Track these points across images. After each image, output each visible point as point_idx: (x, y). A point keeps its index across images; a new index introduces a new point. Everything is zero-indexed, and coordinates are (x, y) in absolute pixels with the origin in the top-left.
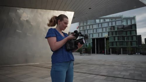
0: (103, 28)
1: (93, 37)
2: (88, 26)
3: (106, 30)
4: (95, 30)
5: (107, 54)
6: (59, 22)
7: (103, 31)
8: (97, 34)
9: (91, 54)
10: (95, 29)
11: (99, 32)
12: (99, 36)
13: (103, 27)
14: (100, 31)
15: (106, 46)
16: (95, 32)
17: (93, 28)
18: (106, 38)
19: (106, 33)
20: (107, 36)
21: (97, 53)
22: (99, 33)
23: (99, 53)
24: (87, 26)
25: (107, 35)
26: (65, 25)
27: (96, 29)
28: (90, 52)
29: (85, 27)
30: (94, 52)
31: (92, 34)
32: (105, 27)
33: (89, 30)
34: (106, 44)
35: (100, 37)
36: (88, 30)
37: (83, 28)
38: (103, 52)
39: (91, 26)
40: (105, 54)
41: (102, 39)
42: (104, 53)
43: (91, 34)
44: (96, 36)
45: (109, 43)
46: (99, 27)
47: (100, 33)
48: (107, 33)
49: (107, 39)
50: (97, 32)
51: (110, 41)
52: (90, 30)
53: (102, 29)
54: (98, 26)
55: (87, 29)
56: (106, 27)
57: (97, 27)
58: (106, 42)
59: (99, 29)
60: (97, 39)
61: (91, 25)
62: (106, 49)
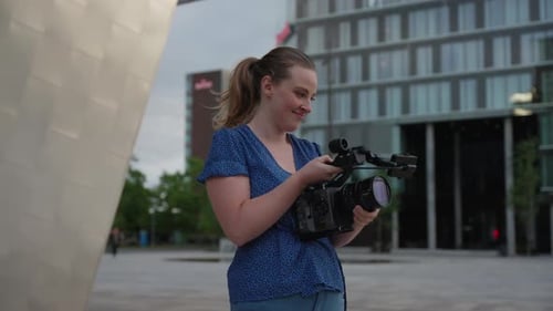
0: (489, 39)
1: (406, 107)
2: (373, 23)
3: (516, 57)
4: (424, 57)
5: (522, 249)
6: (267, 86)
7: (489, 60)
8: (446, 88)
9: (397, 253)
10: (429, 50)
11: (460, 70)
12: (455, 104)
13: (488, 28)
14: (467, 58)
15: (515, 184)
16: (424, 69)
17: (412, 39)
18: (516, 120)
19: (512, 80)
20: (520, 104)
21: (446, 242)
22: (455, 81)
23: (459, 239)
24: (362, 24)
25: (526, 97)
26: (299, 102)
27: (436, 45)
28: (386, 238)
29: (345, 30)
30: (413, 237)
31: (405, 87)
32: (503, 33)
33: (374, 59)
34: (515, 165)
35: (468, 109)
36: (365, 54)
37: (331, 40)
38: (494, 233)
39: (394, 24)
40: (504, 254)
41: (485, 130)
42: (497, 245)
43: (391, 85)
44: (430, 105)
45: (537, 164)
46: (461, 32)
47: (466, 77)
48: (527, 79)
49: (526, 127)
50: (446, 72)
51: (544, 147)
52: (385, 56)
53: (481, 43)
54: (454, 25)
55: (363, 44)
56: (515, 35)
57: (438, 30)
58: (516, 155)
59: (459, 47)
60: (444, 129)
61: (390, 12)
62: (518, 208)
